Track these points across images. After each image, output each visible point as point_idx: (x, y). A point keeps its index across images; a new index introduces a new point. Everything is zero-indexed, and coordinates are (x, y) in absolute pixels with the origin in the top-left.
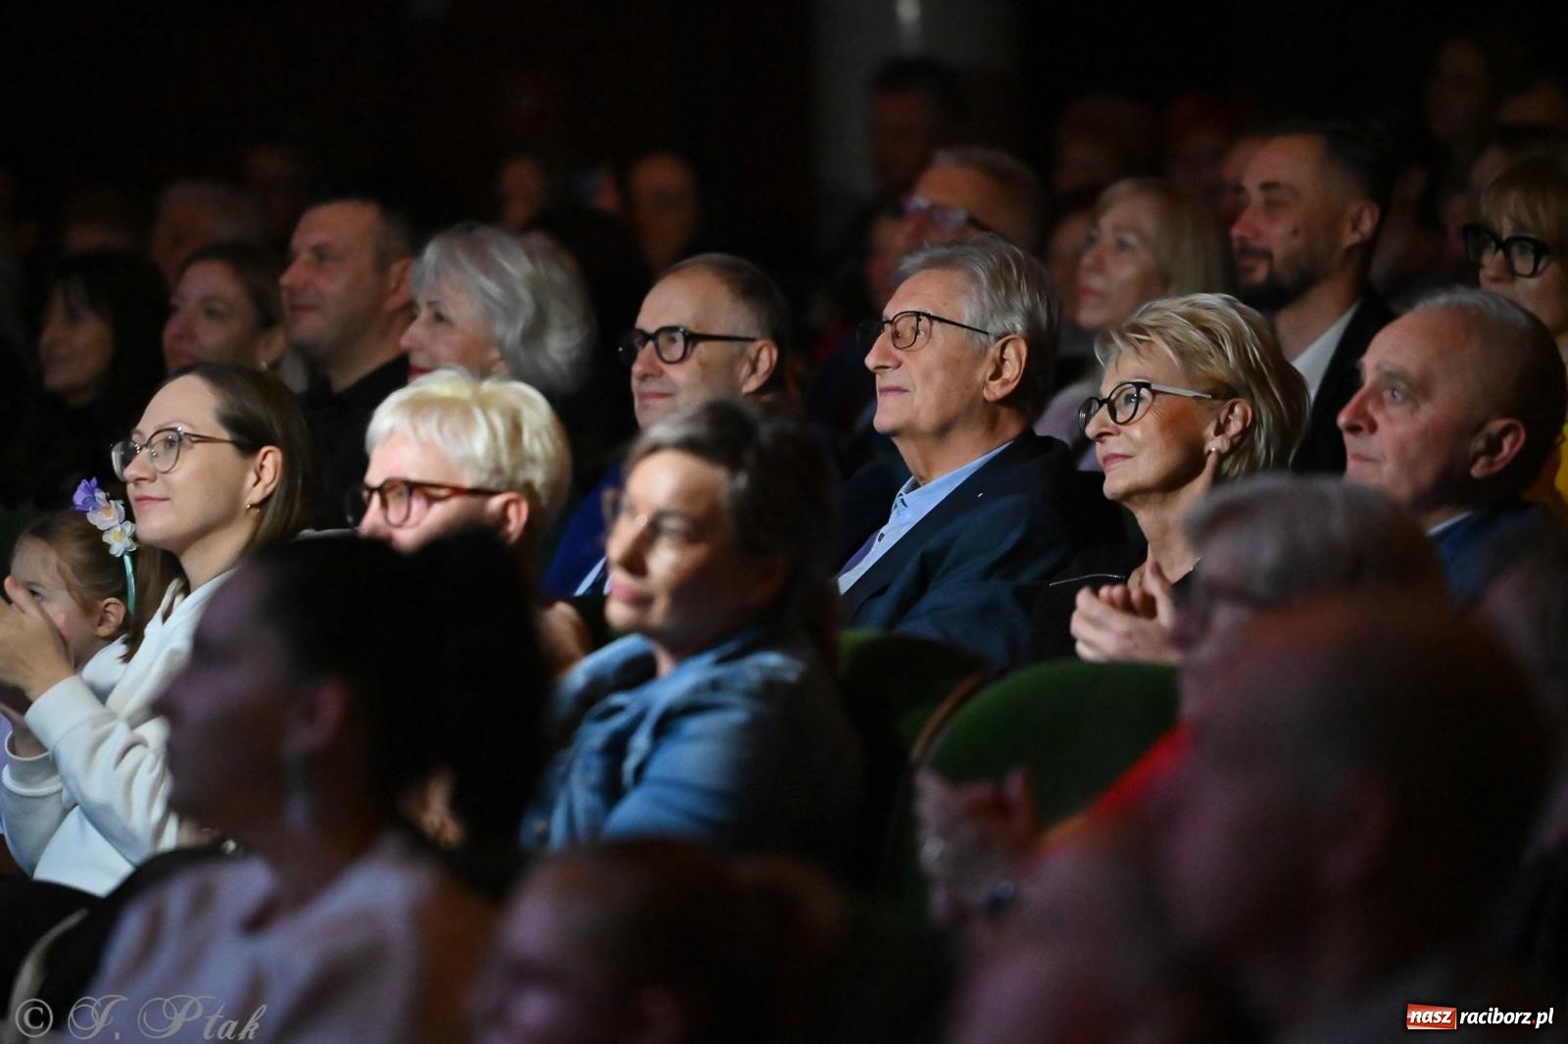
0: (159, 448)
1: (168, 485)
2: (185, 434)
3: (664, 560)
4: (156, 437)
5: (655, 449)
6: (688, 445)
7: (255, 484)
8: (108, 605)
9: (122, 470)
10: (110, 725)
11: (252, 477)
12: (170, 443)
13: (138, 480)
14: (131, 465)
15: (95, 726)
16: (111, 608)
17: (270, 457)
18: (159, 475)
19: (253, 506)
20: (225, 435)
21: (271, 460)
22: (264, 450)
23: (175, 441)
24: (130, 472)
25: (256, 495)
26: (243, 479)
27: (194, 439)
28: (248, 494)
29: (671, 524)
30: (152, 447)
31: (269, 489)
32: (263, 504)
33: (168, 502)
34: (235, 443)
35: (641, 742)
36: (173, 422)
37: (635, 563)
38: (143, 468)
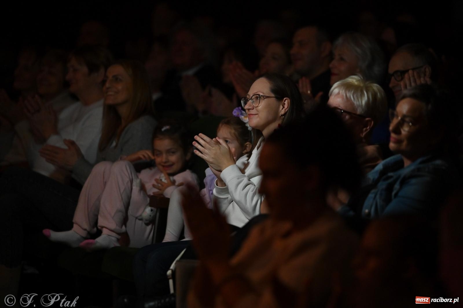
0: (254, 100)
1: (257, 111)
2: (261, 96)
3: (405, 130)
4: (253, 97)
5: (404, 97)
6: (413, 96)
7: (282, 109)
8: (247, 144)
9: (244, 106)
10: (243, 178)
11: (281, 107)
12: (257, 98)
13: (249, 109)
14: (247, 105)
15: (238, 179)
16: (248, 145)
17: (286, 101)
18: (255, 108)
19: (282, 115)
20: (273, 95)
21: (287, 102)
22: (285, 99)
23: (258, 97)
24: (246, 107)
25: (282, 112)
26: (279, 107)
27: (265, 97)
28: (280, 112)
29: (407, 119)
30: (252, 100)
31: (286, 110)
32: (284, 115)
33: (257, 115)
34: (276, 98)
35: (397, 186)
36: (258, 92)
37: (397, 130)
38: (250, 106)
